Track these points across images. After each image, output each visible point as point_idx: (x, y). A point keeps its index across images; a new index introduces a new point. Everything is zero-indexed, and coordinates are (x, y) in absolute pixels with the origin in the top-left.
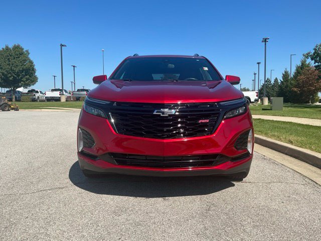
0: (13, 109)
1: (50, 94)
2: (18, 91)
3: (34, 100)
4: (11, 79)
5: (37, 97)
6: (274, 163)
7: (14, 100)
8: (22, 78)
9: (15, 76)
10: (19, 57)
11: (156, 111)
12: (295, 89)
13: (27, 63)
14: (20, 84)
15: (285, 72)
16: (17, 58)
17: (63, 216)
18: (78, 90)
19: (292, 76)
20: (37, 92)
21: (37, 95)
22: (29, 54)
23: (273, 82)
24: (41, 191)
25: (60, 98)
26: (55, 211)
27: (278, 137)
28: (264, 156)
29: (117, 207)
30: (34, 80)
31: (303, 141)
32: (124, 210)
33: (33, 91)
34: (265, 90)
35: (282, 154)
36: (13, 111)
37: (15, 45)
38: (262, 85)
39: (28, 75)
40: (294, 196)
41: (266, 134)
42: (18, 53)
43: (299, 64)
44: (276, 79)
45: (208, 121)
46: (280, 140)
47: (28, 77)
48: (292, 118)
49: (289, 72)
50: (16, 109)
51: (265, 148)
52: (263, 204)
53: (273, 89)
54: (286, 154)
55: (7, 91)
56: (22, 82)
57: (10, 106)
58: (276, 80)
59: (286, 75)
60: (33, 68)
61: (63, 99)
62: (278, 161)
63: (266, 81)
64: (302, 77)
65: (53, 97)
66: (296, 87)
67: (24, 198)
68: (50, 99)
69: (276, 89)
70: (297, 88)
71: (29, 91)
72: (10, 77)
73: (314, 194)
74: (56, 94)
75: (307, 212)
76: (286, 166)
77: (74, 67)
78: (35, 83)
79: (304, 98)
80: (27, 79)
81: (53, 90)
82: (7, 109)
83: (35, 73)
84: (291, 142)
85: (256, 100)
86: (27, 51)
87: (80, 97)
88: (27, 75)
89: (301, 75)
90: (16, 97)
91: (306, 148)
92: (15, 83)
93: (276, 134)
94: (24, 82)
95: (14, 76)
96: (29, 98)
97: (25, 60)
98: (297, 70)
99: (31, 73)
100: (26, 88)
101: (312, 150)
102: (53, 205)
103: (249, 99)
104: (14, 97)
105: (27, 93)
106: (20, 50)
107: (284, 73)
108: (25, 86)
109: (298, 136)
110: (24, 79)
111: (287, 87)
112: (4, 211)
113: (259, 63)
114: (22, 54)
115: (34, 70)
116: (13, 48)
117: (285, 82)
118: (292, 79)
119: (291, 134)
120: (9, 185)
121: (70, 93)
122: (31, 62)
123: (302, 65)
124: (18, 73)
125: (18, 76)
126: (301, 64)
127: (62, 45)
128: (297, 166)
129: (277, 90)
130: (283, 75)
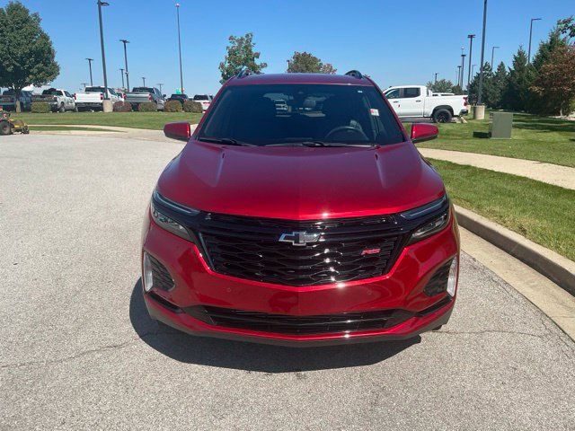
0: (18, 131)
1: (83, 98)
2: (26, 92)
3: (55, 109)
4: (9, 69)
5: (59, 104)
6: (491, 279)
7: (18, 109)
8: (30, 68)
9: (18, 65)
10: (21, 28)
11: (284, 236)
12: (536, 89)
13: (37, 40)
14: (28, 80)
15: (519, 53)
16: (17, 29)
17: (125, 420)
18: (135, 90)
19: (531, 61)
20: (60, 93)
21: (61, 99)
22: (39, 20)
23: (495, 70)
24: (83, 353)
25: (102, 104)
26: (111, 405)
27: (501, 217)
28: (474, 259)
29: (217, 395)
30: (52, 72)
31: (545, 229)
32: (229, 403)
33: (52, 91)
34: (481, 86)
35: (506, 256)
36: (18, 136)
37: (11, 5)
38: (475, 75)
39: (41, 61)
40: (524, 368)
41: (479, 209)
42: (20, 20)
43: (547, 40)
44: (502, 64)
45: (378, 251)
46: (504, 223)
47: (40, 65)
48: (528, 161)
49: (527, 52)
50: (25, 131)
51: (475, 237)
52: (469, 387)
53: (495, 84)
54: (513, 255)
55: (5, 92)
56: (31, 76)
57: (12, 126)
58: (501, 67)
59: (520, 60)
60: (49, 49)
61: (108, 108)
62: (497, 272)
63: (482, 68)
64: (550, 65)
65: (89, 103)
66: (537, 84)
67: (56, 373)
68: (84, 108)
69: (501, 84)
70: (540, 86)
71: (45, 92)
72: (8, 66)
73: (558, 360)
74: (95, 98)
75: (545, 407)
76: (512, 288)
77: (125, 42)
78: (54, 78)
79: (550, 104)
80: (40, 71)
81: (88, 90)
82: (7, 131)
83: (53, 57)
84: (523, 231)
85: (464, 113)
86: (35, 15)
87: (138, 104)
88: (38, 62)
89: (548, 62)
90: (22, 104)
91: (549, 247)
92: (20, 77)
93: (497, 209)
94: (35, 75)
95: (14, 65)
96: (45, 105)
97: (32, 34)
98: (541, 51)
99: (47, 59)
100: (39, 86)
101: (560, 252)
102: (106, 392)
103: (451, 109)
104: (18, 104)
105: (41, 97)
106: (22, 13)
107: (516, 55)
108: (38, 83)
109: (537, 217)
110: (35, 70)
111: (520, 81)
112: (23, 406)
113: (471, 37)
114: (26, 21)
115: (50, 52)
116: (8, 10)
117: (518, 71)
118: (530, 67)
119: (524, 211)
120: (27, 337)
121: (119, 95)
122: (45, 37)
123: (551, 43)
124: (22, 58)
125: (23, 64)
126: (549, 40)
127: (100, 4)
128: (532, 287)
129: (502, 87)
130: (515, 58)
